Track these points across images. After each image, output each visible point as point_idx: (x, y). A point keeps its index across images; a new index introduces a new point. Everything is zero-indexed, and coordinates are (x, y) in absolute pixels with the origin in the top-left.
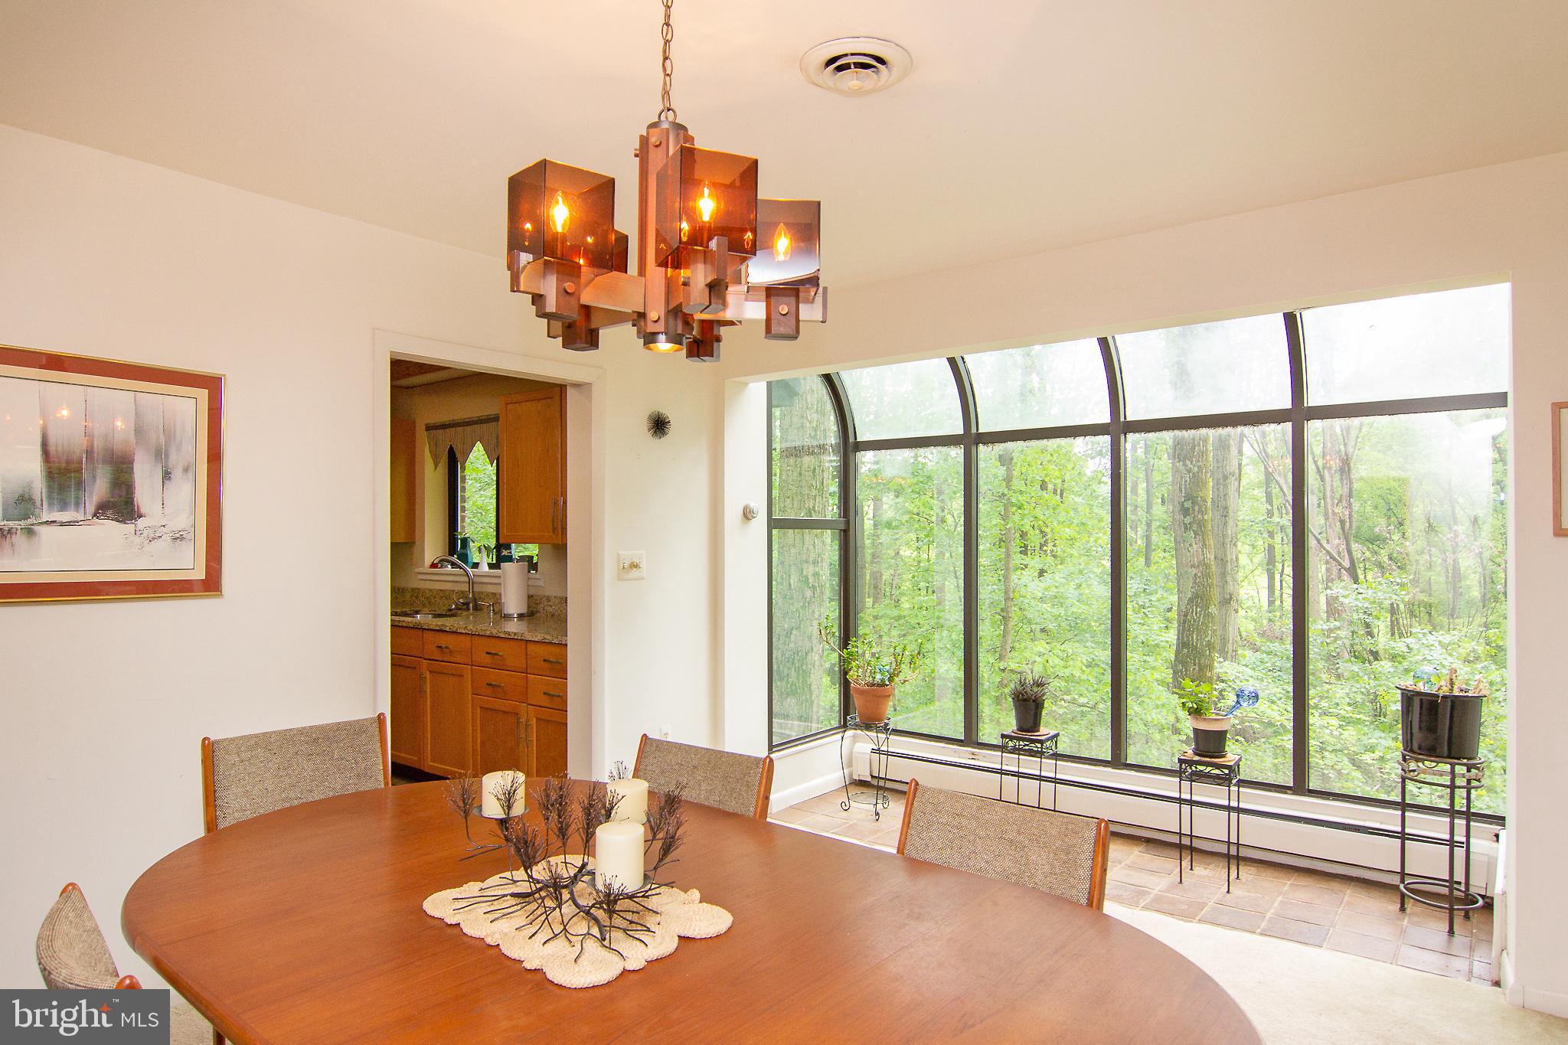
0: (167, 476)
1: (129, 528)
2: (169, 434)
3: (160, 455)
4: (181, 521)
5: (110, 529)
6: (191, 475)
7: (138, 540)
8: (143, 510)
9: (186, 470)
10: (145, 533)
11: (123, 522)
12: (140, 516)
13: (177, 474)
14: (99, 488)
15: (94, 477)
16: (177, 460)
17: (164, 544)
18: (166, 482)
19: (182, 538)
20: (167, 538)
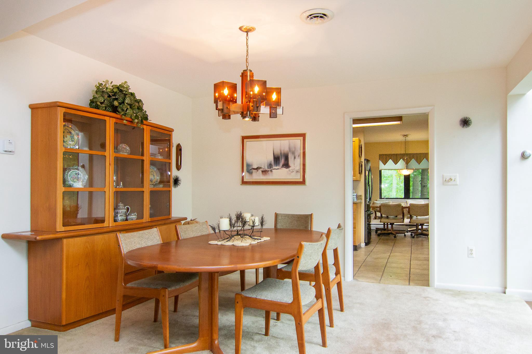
0: (295, 158)
1: (288, 170)
2: (295, 148)
3: (293, 153)
4: (298, 168)
5: (284, 170)
6: (300, 157)
7: (289, 172)
8: (290, 166)
9: (299, 156)
10: (291, 171)
11: (287, 168)
12: (290, 167)
13: (297, 157)
14: (282, 161)
15: (282, 159)
16: (297, 154)
17: (294, 173)
18: (295, 159)
19: (298, 172)
20: (295, 172)
